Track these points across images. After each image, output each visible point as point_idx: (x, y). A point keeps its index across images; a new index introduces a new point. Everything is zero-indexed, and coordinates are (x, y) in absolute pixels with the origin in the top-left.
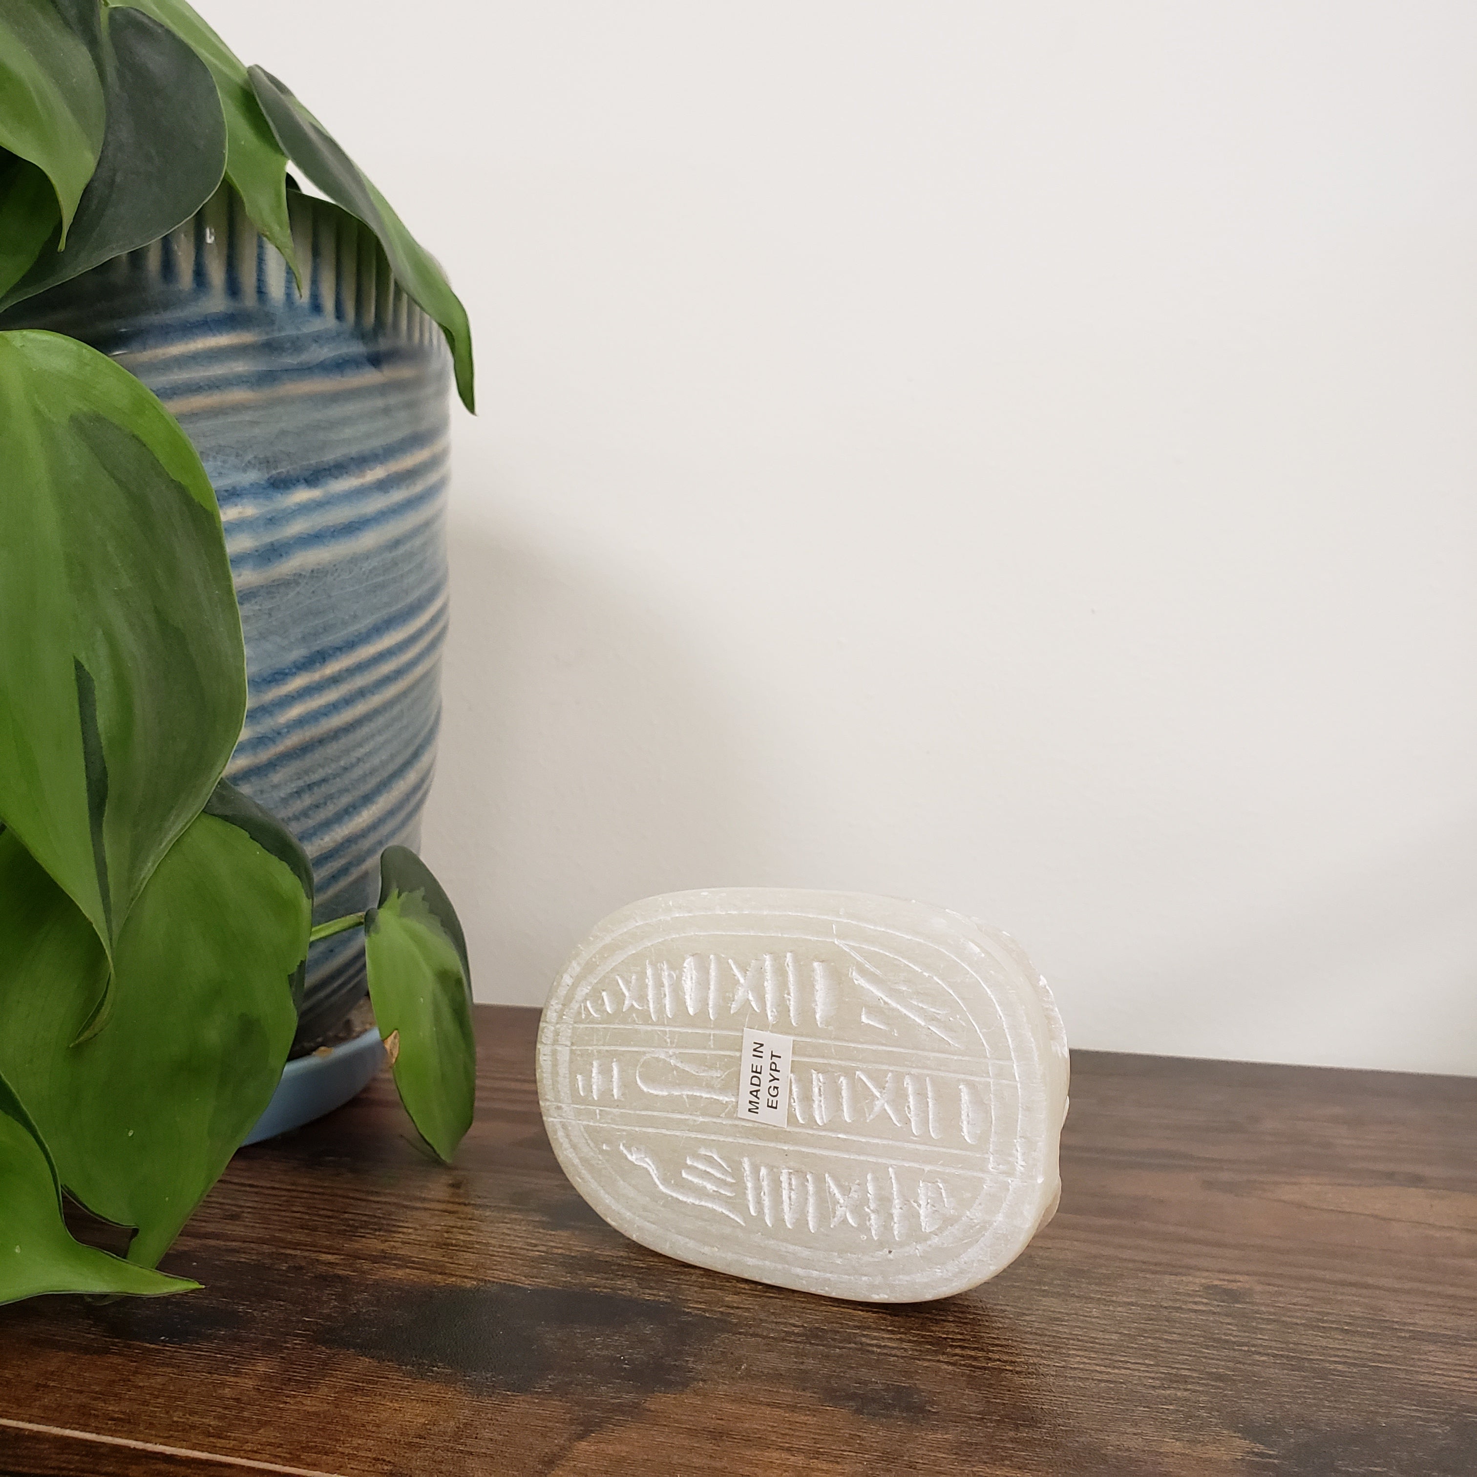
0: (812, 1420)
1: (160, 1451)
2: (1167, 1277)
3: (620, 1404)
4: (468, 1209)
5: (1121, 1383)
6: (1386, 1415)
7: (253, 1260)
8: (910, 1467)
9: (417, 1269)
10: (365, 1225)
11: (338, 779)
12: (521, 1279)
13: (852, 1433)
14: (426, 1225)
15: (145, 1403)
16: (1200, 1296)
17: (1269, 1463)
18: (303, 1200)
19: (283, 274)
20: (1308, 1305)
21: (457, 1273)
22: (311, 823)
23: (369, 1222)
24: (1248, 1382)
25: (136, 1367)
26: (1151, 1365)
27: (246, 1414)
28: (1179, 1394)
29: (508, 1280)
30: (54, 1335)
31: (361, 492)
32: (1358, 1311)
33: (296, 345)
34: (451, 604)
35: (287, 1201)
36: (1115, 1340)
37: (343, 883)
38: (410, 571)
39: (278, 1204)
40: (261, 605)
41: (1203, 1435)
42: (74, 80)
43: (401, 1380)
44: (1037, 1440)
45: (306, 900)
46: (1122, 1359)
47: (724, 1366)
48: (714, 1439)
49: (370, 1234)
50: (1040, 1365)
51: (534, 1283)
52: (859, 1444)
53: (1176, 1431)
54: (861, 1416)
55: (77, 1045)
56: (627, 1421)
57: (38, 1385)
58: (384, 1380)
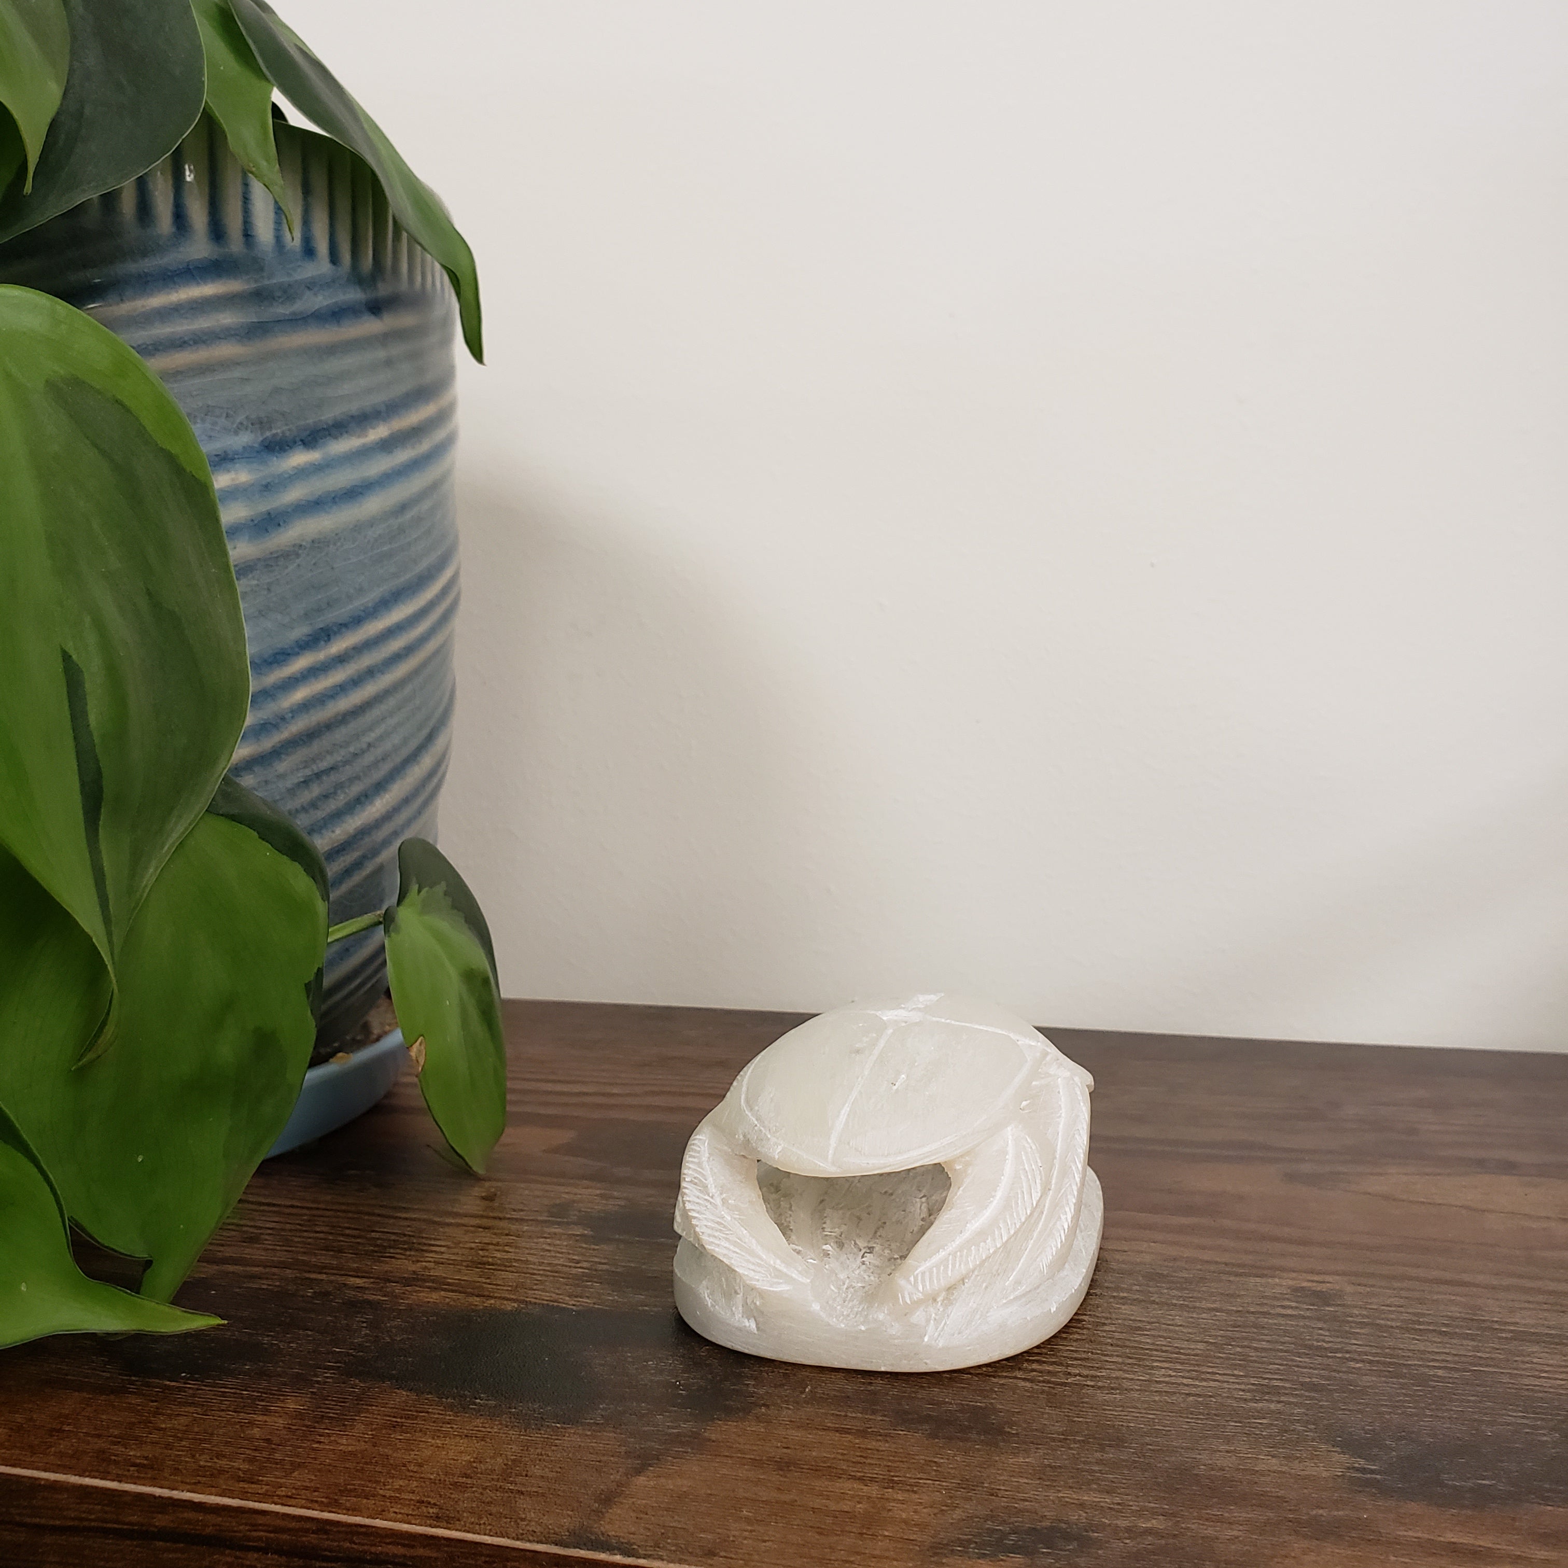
0: (883, 1446)
1: (187, 1498)
2: (1252, 1280)
3: (678, 1435)
4: (502, 1224)
5: (1211, 1396)
6: (1493, 1423)
7: (275, 1286)
8: (992, 1495)
9: (453, 1291)
10: (394, 1244)
11: (347, 767)
12: (564, 1300)
13: (927, 1458)
14: (460, 1242)
15: (168, 1446)
16: (1288, 1299)
17: (1372, 1479)
18: (325, 1219)
19: (272, 215)
20: (1402, 1306)
21: (496, 1295)
22: (320, 814)
23: (398, 1241)
24: (1344, 1392)
25: (156, 1407)
26: (1242, 1376)
27: (278, 1456)
28: (1273, 1406)
29: (551, 1301)
30: (67, 1375)
31: (364, 453)
32: (1455, 1311)
33: (288, 293)
34: (462, 573)
35: (309, 1221)
36: (1200, 1350)
37: (357, 878)
38: (418, 538)
39: (300, 1225)
40: (258, 580)
41: (1300, 1450)
43: (442, 1414)
44: (1124, 1461)
45: (320, 899)
46: (1210, 1370)
47: (787, 1390)
48: (781, 1470)
49: (401, 1254)
50: (1123, 1379)
51: (578, 1304)
52: (936, 1471)
53: (1271, 1447)
54: (937, 1440)
55: (80, 1067)
56: (686, 1453)
57: (52, 1430)
58: (423, 1414)
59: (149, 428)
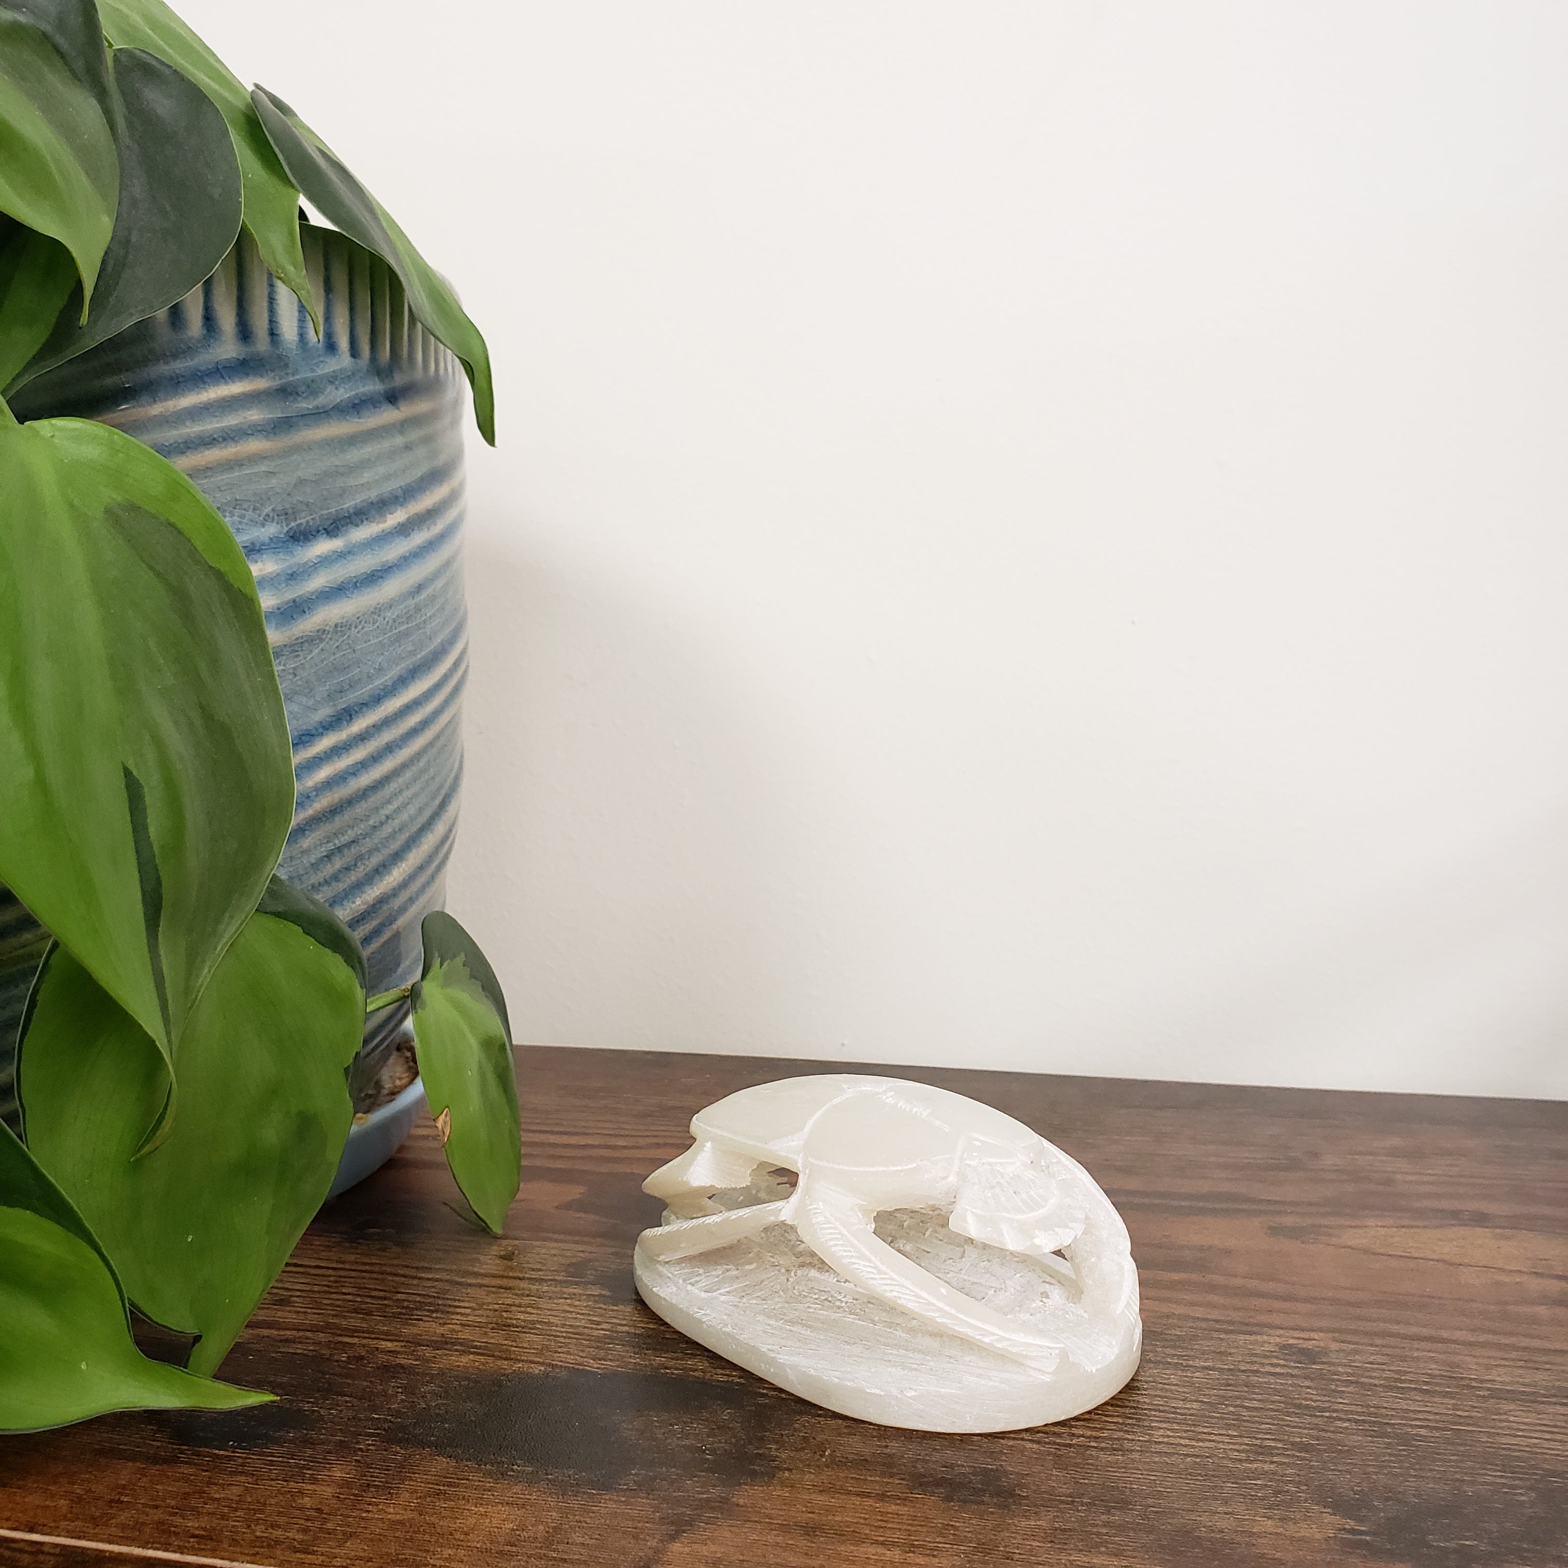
0: (903, 1510)
2: (1242, 1337)
3: (708, 1500)
4: (522, 1284)
5: (1207, 1457)
6: (1473, 1483)
7: (311, 1350)
8: (1008, 1559)
9: (482, 1354)
10: (420, 1306)
11: (368, 840)
12: (589, 1363)
13: (945, 1522)
14: (483, 1304)
15: (224, 1517)
16: (1277, 1357)
17: (1361, 1540)
18: (352, 1280)
19: (297, 313)
20: (1384, 1364)
21: (523, 1358)
22: (341, 886)
23: (424, 1303)
24: (1333, 1452)
25: (209, 1478)
26: (1235, 1436)
27: (330, 1525)
28: (1266, 1467)
29: (576, 1364)
30: (119, 1445)
31: (383, 539)
32: (1435, 1368)
33: (312, 388)
35: (336, 1282)
36: (1196, 1409)
38: (434, 615)
39: (326, 1286)
40: (284, 665)
41: (1294, 1512)
42: (86, 137)
43: (482, 1482)
44: (1128, 1523)
45: (359, 986)
46: (1206, 1430)
47: (807, 1453)
48: (808, 1535)
49: (427, 1316)
50: (1125, 1439)
51: (603, 1366)
52: (954, 1535)
53: (1266, 1509)
54: (952, 1504)
55: (137, 1160)
56: (718, 1518)
57: (111, 1501)
58: (464, 1482)
59: (200, 548)
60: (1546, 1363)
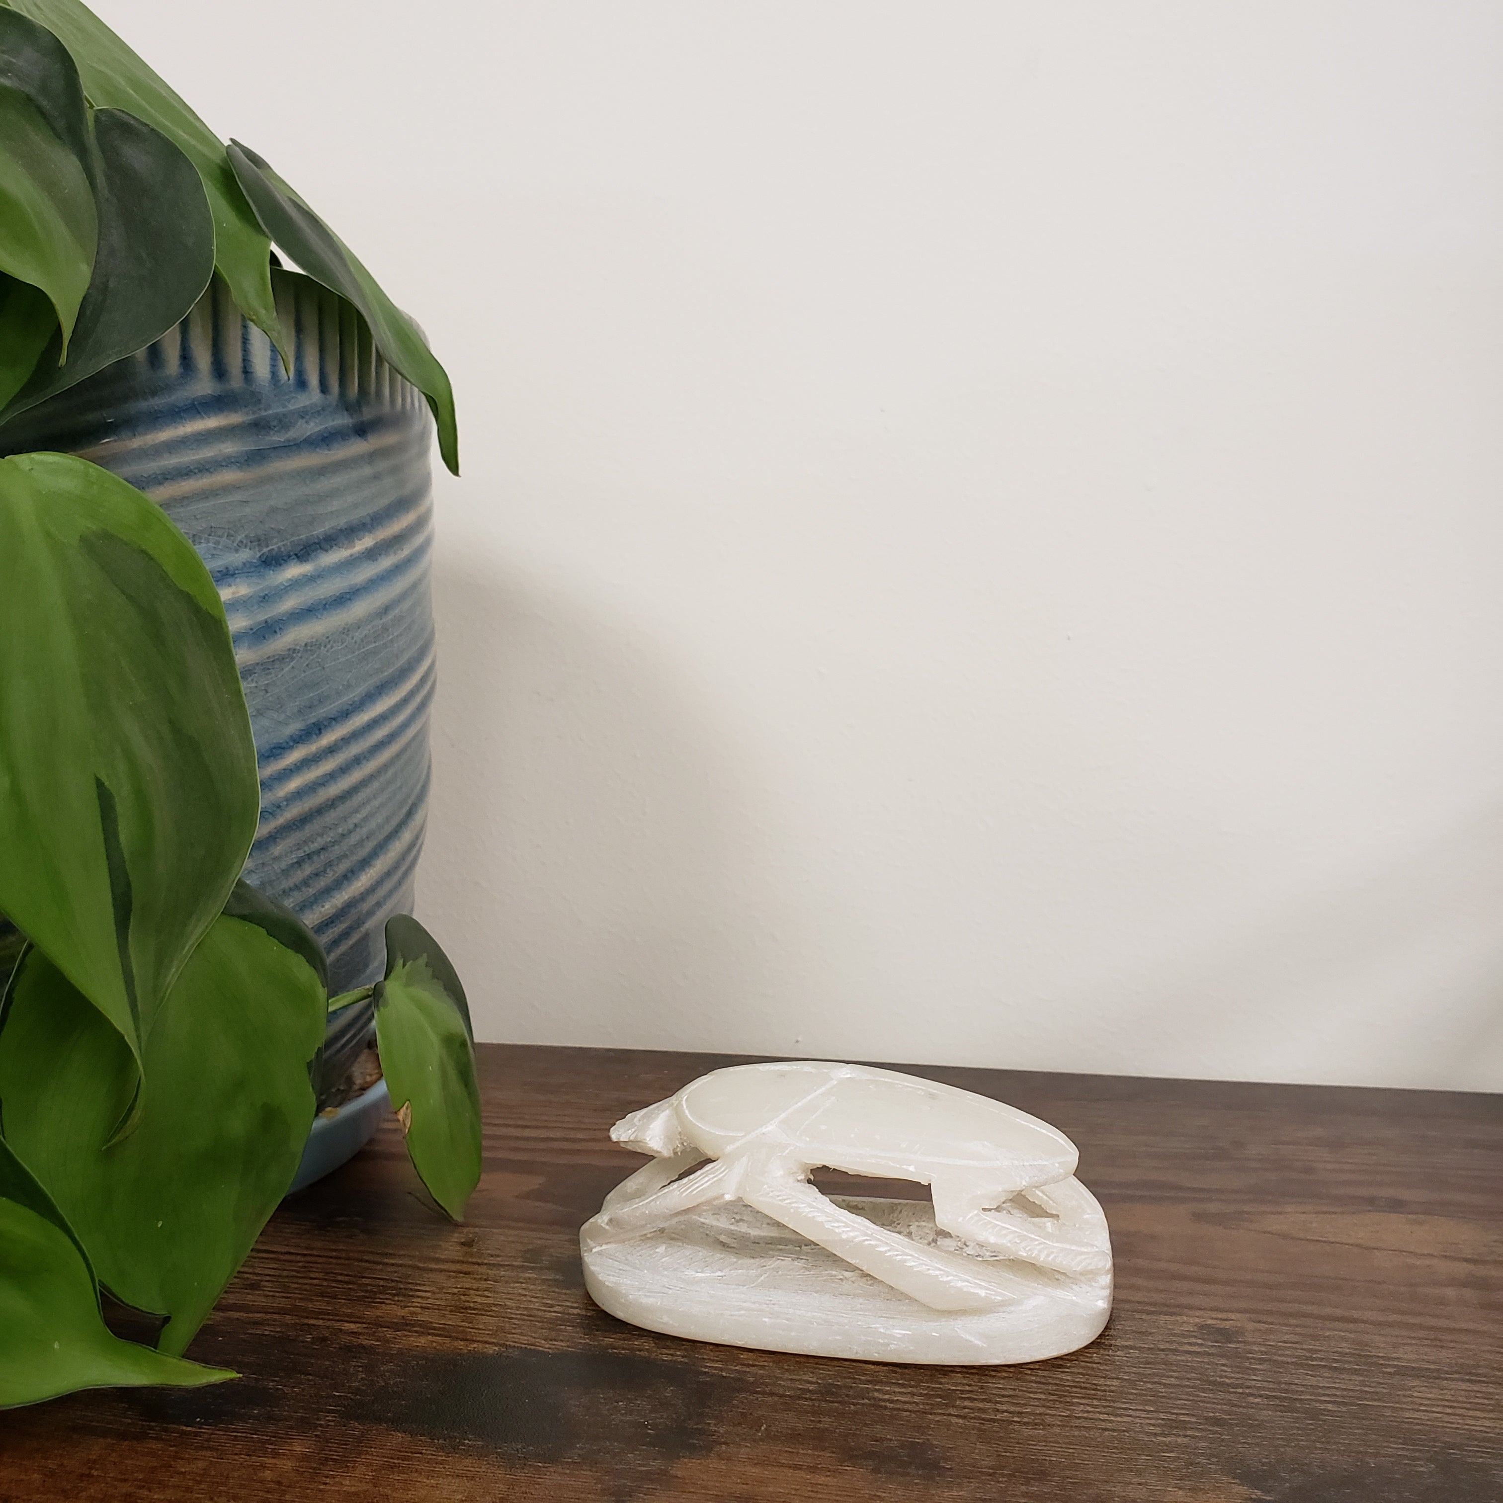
0: (832, 1481)
2: (1163, 1318)
3: (647, 1472)
4: (482, 1269)
5: (1124, 1431)
6: (1376, 1455)
7: (277, 1332)
9: (439, 1336)
10: (384, 1290)
11: (336, 847)
12: (540, 1343)
13: (873, 1493)
14: (443, 1288)
15: (188, 1490)
16: (1195, 1337)
18: (319, 1266)
19: (269, 353)
20: (1296, 1343)
21: (478, 1339)
22: (311, 891)
23: (386, 1286)
24: (1243, 1426)
25: (176, 1452)
26: (1152, 1411)
27: (288, 1498)
28: (1179, 1440)
29: (528, 1344)
30: (92, 1422)
31: (352, 563)
32: (1345, 1347)
33: (284, 422)
34: (438, 665)
35: (305, 1267)
36: (1115, 1386)
37: (343, 948)
38: (401, 635)
39: (296, 1271)
40: (257, 682)
41: (1204, 1482)
42: (66, 191)
43: (434, 1455)
44: (1046, 1493)
45: (321, 986)
46: (1124, 1406)
47: (744, 1428)
49: (389, 1299)
50: (1046, 1415)
51: (554, 1347)
53: (1178, 1480)
54: (880, 1475)
55: (109, 1148)
56: (656, 1489)
57: (82, 1475)
58: (418, 1455)
59: (170, 573)
60: (1451, 1342)
